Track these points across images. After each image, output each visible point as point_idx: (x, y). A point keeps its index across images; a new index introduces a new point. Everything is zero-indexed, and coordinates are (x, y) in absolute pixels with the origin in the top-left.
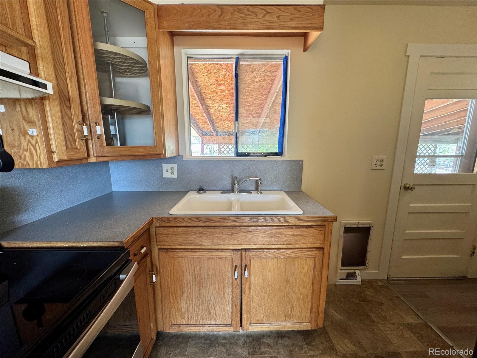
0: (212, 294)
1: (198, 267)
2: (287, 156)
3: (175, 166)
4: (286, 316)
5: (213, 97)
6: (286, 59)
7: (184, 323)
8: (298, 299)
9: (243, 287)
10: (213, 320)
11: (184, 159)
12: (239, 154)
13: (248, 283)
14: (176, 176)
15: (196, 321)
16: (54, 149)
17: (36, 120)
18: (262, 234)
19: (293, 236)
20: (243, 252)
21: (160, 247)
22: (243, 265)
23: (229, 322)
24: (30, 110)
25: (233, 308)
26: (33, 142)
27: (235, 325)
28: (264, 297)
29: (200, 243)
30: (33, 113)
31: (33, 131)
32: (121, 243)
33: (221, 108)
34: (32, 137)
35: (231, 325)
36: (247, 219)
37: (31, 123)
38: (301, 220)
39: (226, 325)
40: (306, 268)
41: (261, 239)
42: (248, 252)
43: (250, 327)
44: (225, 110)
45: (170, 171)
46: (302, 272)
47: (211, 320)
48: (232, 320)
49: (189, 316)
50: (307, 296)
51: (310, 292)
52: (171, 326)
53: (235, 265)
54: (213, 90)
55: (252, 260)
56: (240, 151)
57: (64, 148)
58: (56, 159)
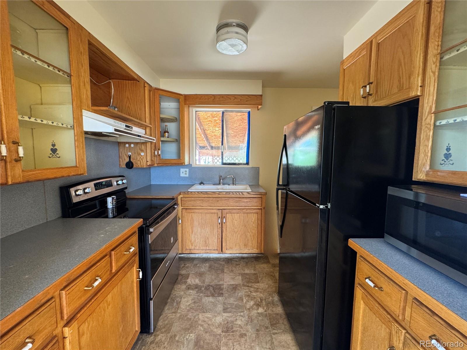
0: (207, 232)
1: (201, 218)
2: (251, 165)
3: (187, 170)
4: (245, 245)
5: (209, 124)
6: (249, 113)
7: (193, 248)
8: (250, 236)
9: (223, 228)
10: (207, 247)
11: (192, 166)
12: (224, 164)
13: (225, 227)
14: (187, 175)
15: (199, 247)
16: (148, 160)
17: (144, 150)
18: (231, 201)
19: (247, 202)
20: (223, 210)
21: (182, 207)
22: (223, 217)
23: (216, 248)
24: (143, 146)
25: (217, 240)
26: (142, 158)
27: (218, 250)
28: (233, 234)
29: (202, 205)
30: (143, 147)
31: (142, 154)
32: (173, 197)
33: (215, 130)
34: (142, 156)
35: (217, 250)
36: (225, 193)
37: (142, 151)
38: (250, 194)
39: (214, 250)
40: (254, 219)
41: (231, 203)
42: (225, 210)
43: (227, 251)
44: (217, 132)
45: (184, 173)
46: (252, 221)
47: (206, 247)
48: (217, 247)
49: (196, 245)
50: (255, 234)
51: (257, 232)
52: (186, 250)
53: (219, 216)
54: (209, 120)
55: (227, 214)
56: (224, 162)
57: (150, 160)
58: (148, 164)
